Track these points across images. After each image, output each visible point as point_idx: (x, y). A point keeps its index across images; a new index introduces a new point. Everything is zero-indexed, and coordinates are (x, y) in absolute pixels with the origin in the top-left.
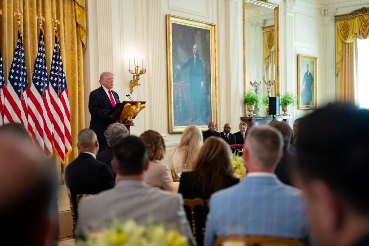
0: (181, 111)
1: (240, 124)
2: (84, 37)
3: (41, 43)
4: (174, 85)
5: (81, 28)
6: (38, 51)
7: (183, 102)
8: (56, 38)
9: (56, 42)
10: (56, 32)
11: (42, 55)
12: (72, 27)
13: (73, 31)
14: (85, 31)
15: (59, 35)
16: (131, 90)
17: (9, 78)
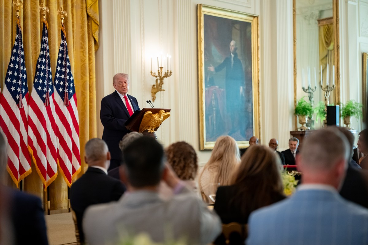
0: (215, 122)
1: (290, 140)
2: (96, 32)
3: (44, 39)
4: (206, 91)
5: (93, 22)
6: (41, 48)
7: (218, 112)
8: (62, 33)
9: (63, 38)
10: (63, 26)
11: (46, 53)
12: (82, 20)
13: (83, 24)
14: (98, 25)
15: (67, 30)
16: (153, 96)
17: (6, 82)
